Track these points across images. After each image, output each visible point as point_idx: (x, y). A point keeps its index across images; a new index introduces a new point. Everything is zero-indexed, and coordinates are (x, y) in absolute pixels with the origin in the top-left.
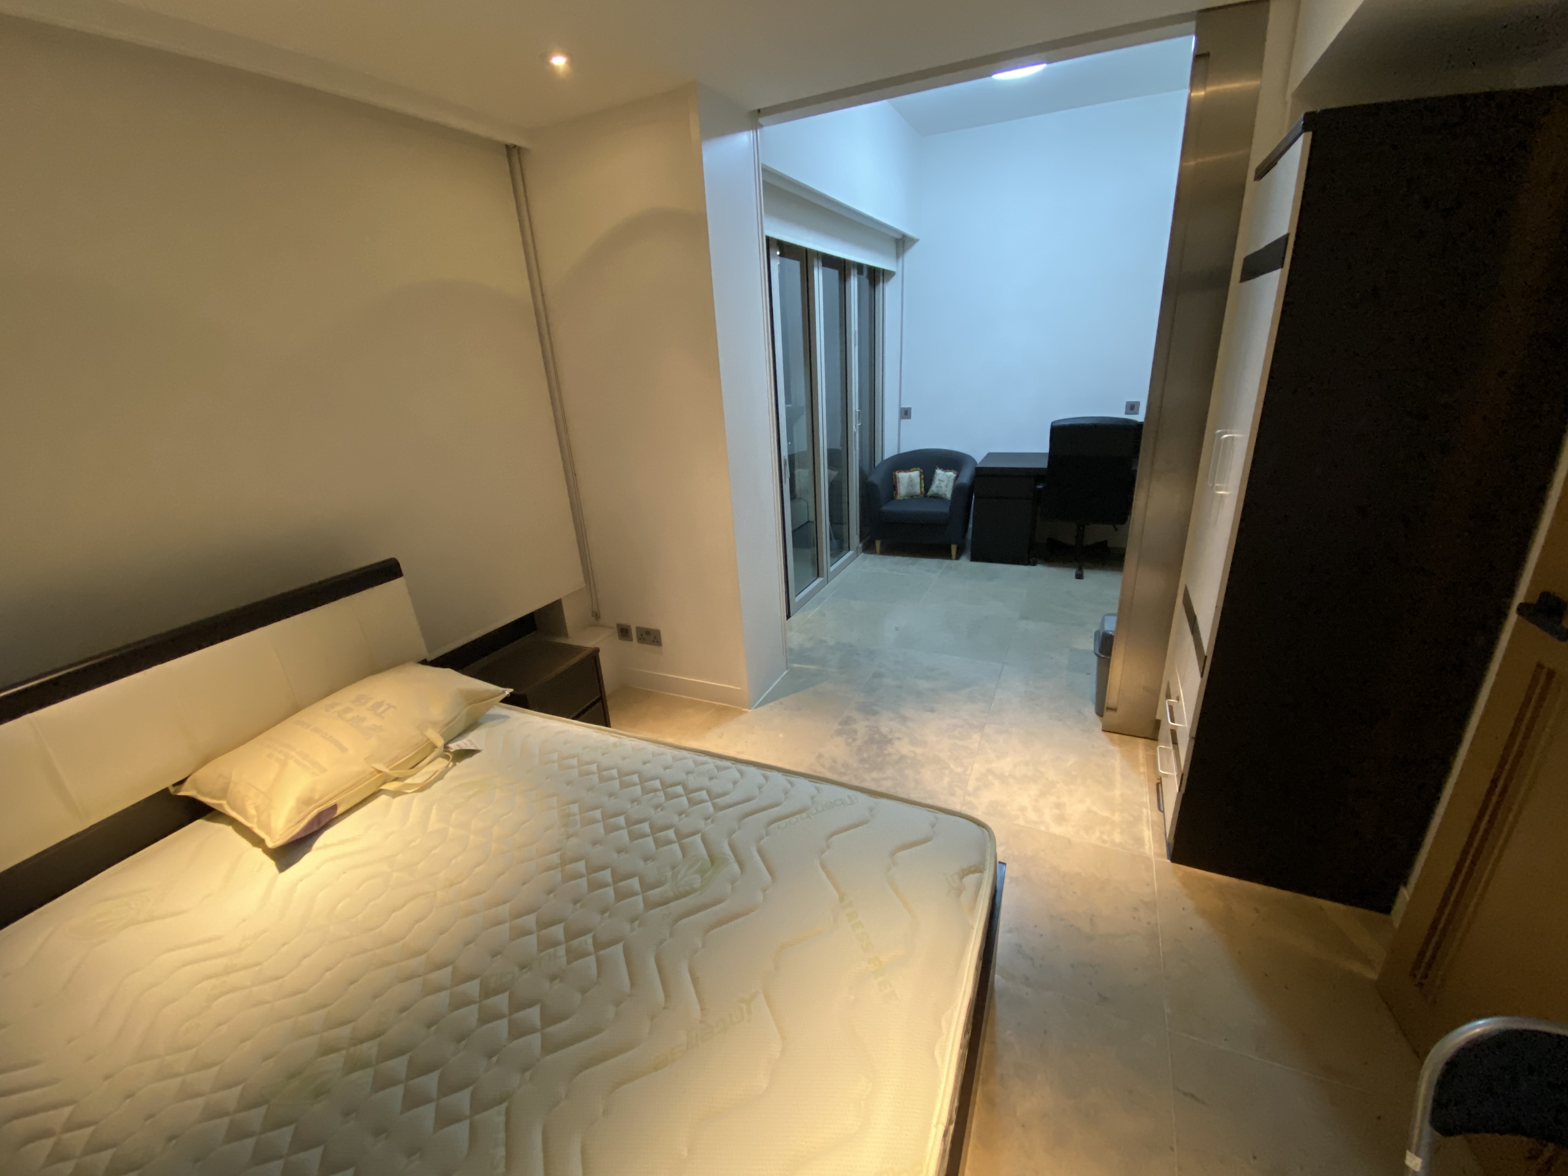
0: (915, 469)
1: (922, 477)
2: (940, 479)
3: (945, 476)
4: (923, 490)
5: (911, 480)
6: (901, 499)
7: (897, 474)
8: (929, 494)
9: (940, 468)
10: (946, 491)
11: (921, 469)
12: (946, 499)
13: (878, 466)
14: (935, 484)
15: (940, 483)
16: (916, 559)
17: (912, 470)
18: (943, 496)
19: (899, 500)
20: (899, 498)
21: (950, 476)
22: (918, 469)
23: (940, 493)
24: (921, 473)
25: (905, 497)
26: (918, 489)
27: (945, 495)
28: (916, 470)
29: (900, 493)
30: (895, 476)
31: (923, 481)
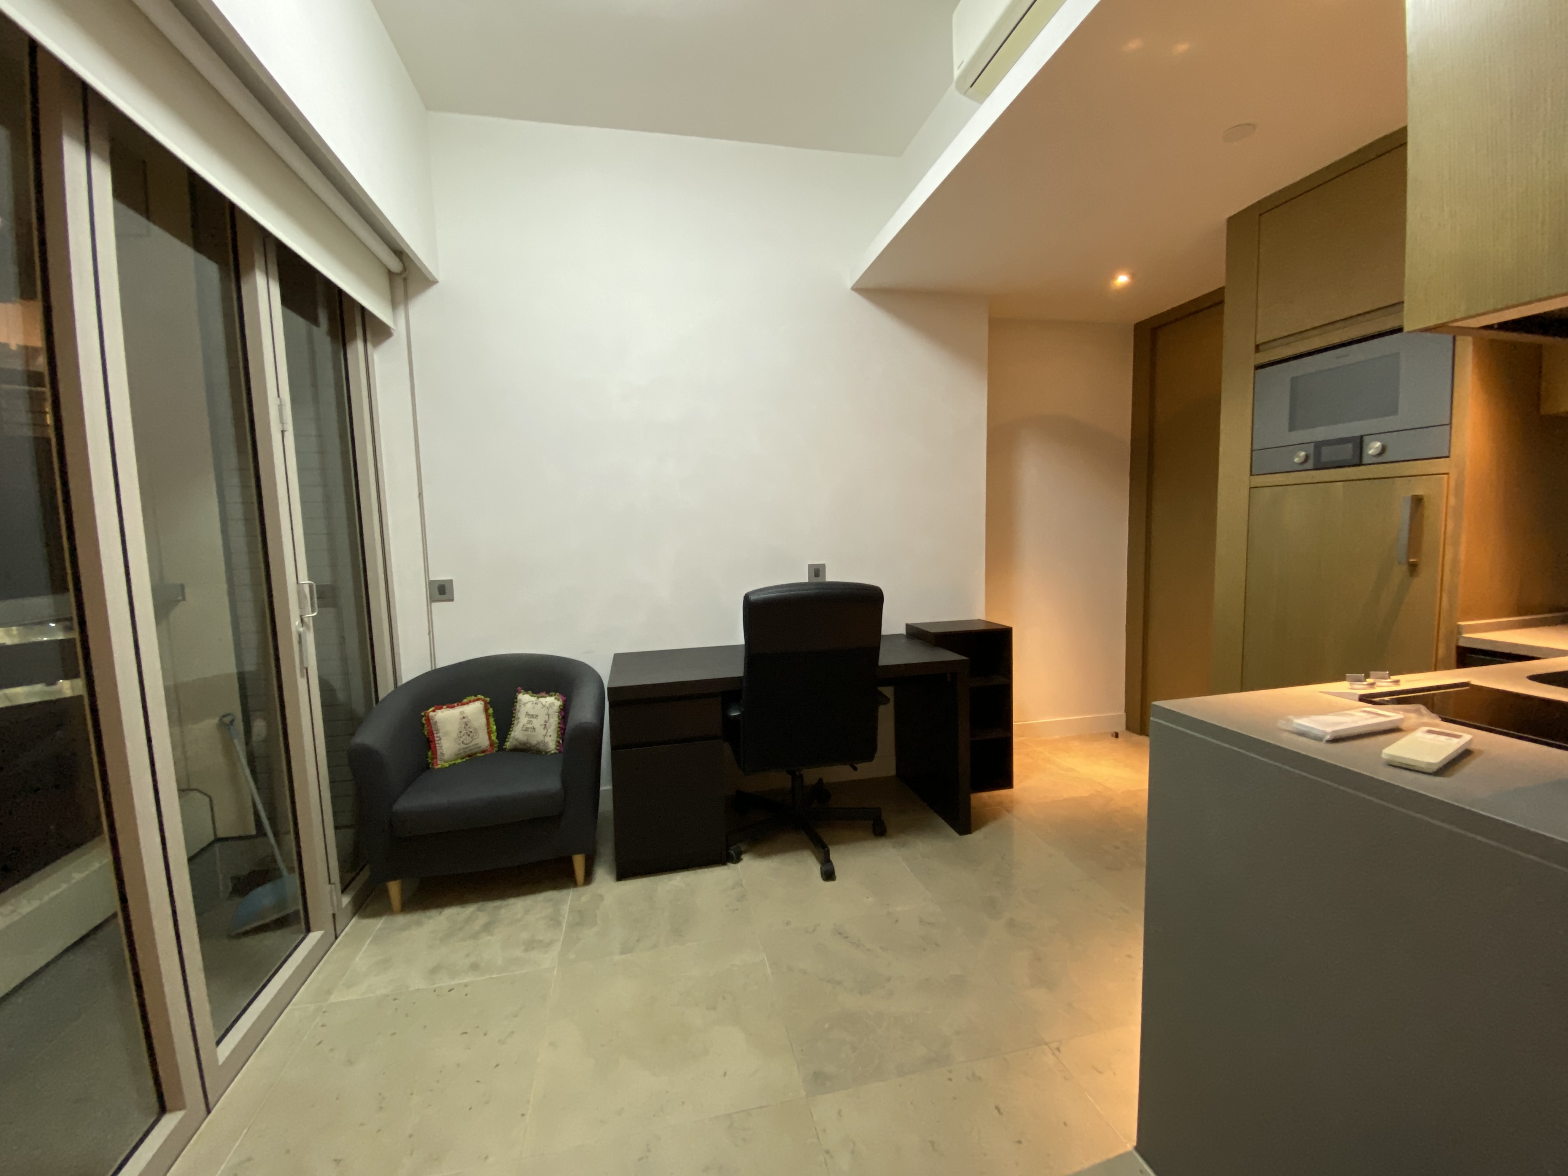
0: (473, 698)
1: (491, 711)
2: (531, 713)
3: (540, 705)
4: (494, 737)
5: (465, 722)
6: (447, 765)
7: (431, 714)
8: (508, 745)
9: (526, 690)
10: (545, 735)
11: (485, 696)
12: (546, 753)
13: (384, 699)
14: (520, 725)
15: (530, 722)
16: (498, 903)
17: (465, 701)
18: (541, 747)
19: (444, 769)
20: (440, 764)
21: (552, 705)
22: (479, 696)
23: (534, 741)
24: (486, 704)
25: (457, 759)
26: (483, 740)
27: (545, 744)
28: (474, 701)
29: (443, 754)
30: (428, 719)
31: (492, 720)
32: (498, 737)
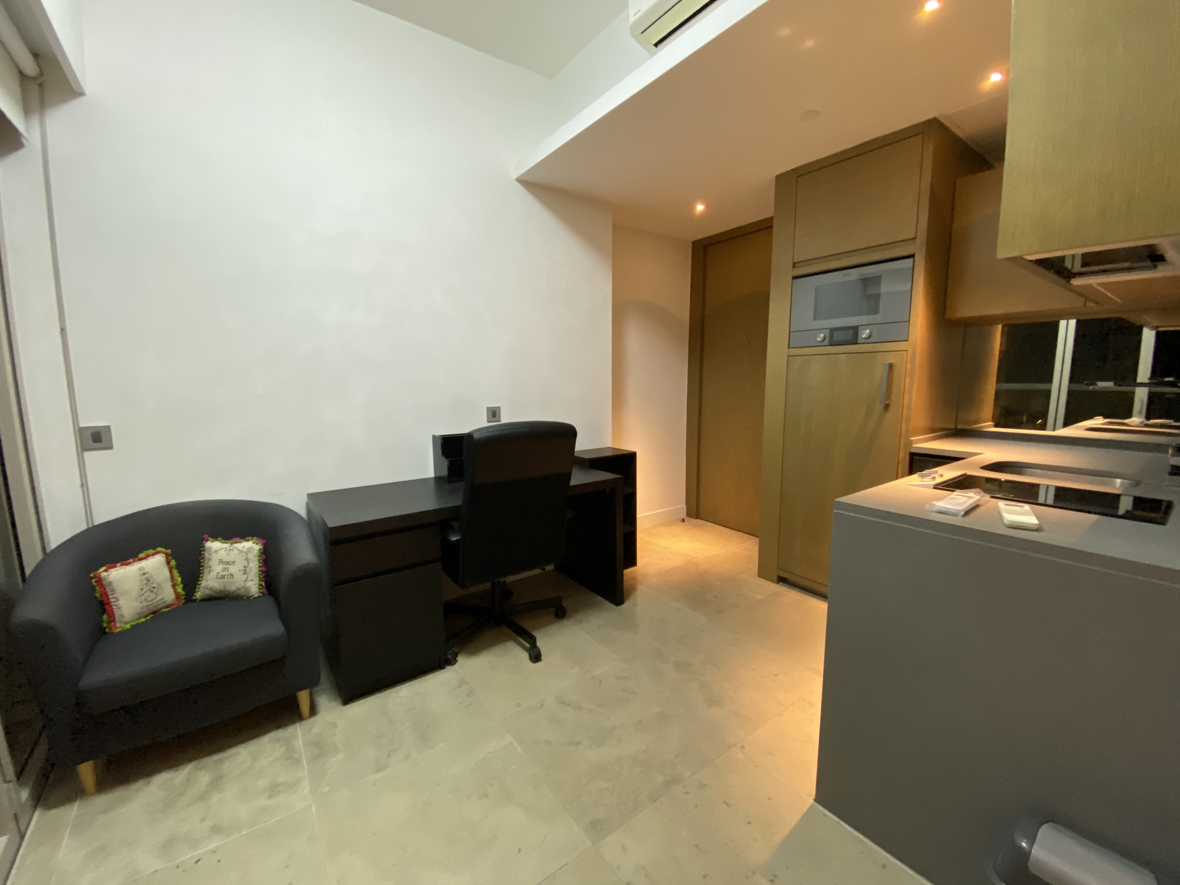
0: (151, 551)
1: (173, 563)
2: (226, 559)
3: (235, 552)
4: (180, 589)
5: (147, 578)
6: (128, 626)
7: (104, 574)
8: (198, 595)
9: (215, 537)
10: (246, 581)
11: (166, 548)
12: (249, 598)
14: (213, 574)
15: (225, 569)
16: (216, 757)
17: (141, 555)
18: (242, 592)
19: (124, 633)
20: (120, 626)
21: (250, 550)
22: (159, 549)
23: (232, 588)
24: (167, 555)
25: (140, 618)
26: (168, 594)
27: (247, 589)
28: (153, 555)
29: (122, 616)
30: (100, 581)
31: (176, 573)
32: (184, 589)
